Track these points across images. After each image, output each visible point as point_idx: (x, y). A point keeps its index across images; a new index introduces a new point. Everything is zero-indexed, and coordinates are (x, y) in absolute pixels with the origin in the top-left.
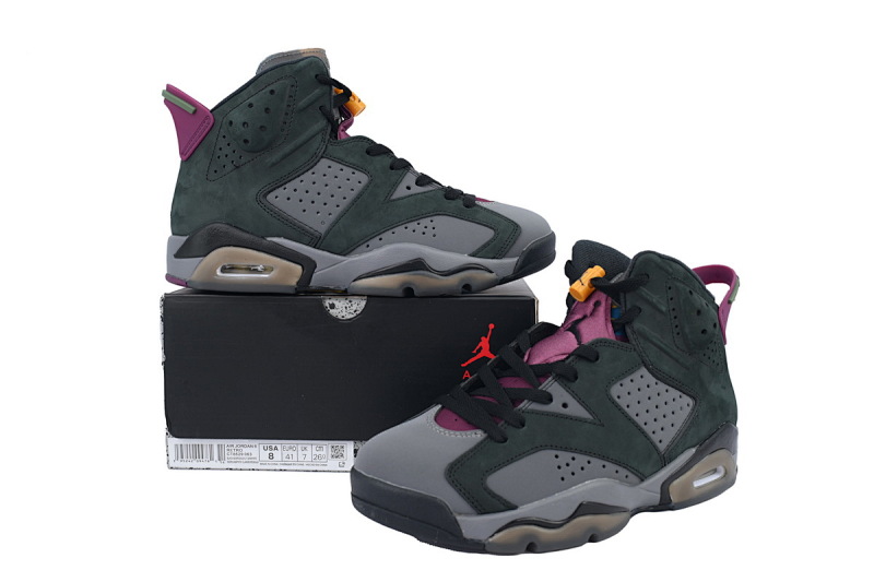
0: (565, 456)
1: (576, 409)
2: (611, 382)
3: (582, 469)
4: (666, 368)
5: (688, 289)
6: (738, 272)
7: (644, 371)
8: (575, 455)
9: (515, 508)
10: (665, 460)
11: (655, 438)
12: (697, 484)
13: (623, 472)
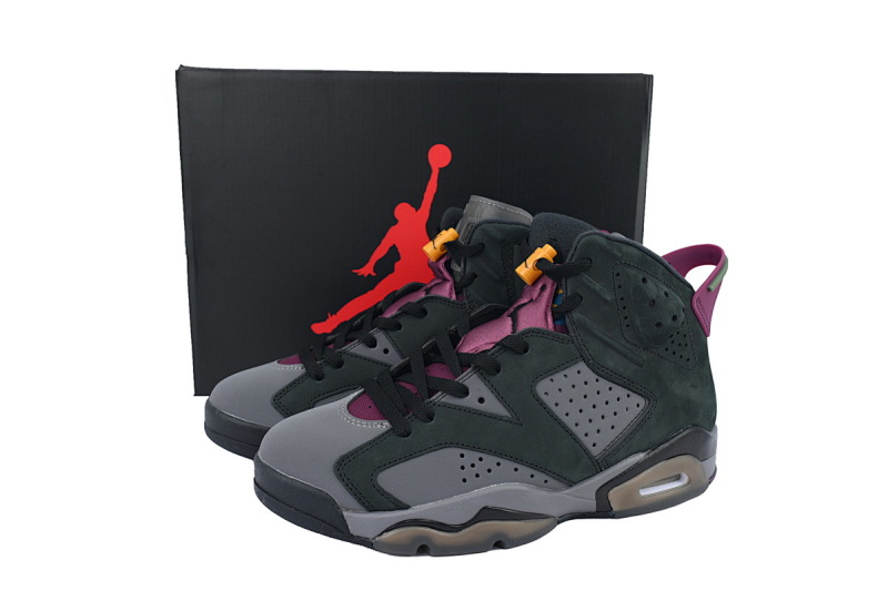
0: (472, 456)
1: (493, 406)
2: (539, 376)
3: (489, 471)
4: (610, 364)
5: (641, 277)
6: (727, 252)
7: (582, 366)
8: (483, 455)
9: (407, 507)
10: (599, 465)
11: (587, 442)
12: (644, 493)
13: (540, 477)
